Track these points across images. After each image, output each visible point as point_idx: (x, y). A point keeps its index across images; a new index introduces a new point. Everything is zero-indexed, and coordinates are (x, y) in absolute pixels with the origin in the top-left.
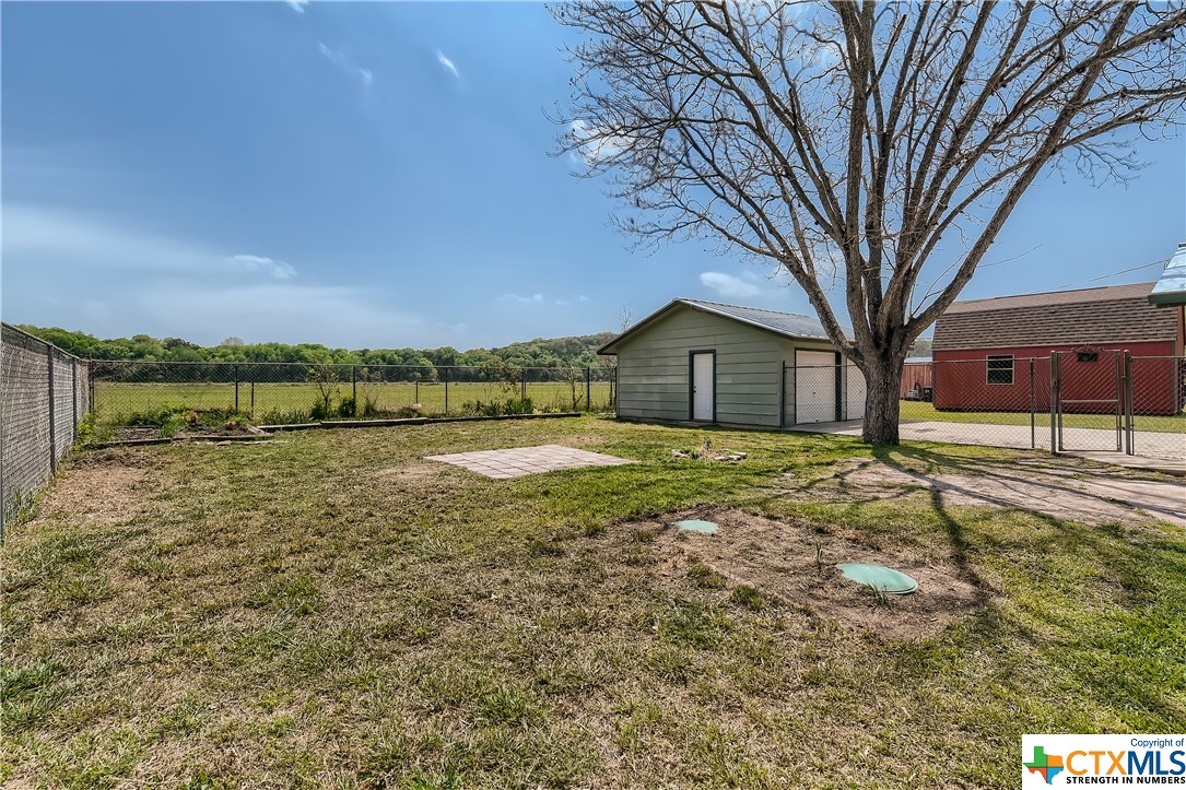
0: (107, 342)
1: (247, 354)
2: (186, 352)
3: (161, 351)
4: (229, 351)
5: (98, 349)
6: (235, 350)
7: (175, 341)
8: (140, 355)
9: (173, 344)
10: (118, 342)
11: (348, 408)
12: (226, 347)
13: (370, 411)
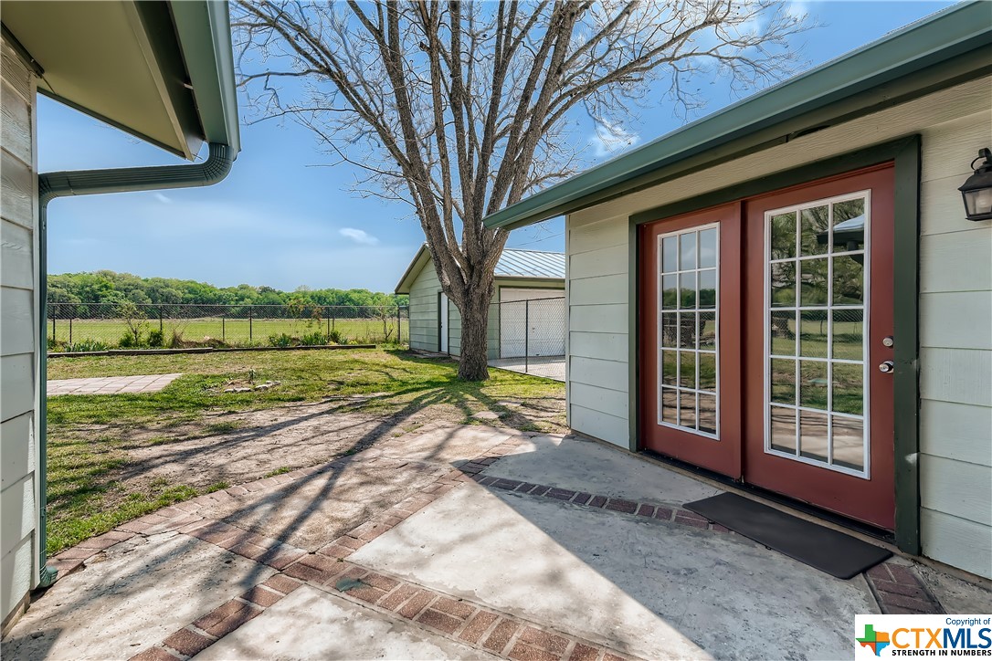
0: (221, 290)
1: (312, 297)
2: (271, 296)
3: (255, 295)
4: (300, 295)
5: (215, 295)
6: (304, 295)
7: (266, 288)
8: (242, 299)
9: (265, 290)
10: (229, 290)
11: (156, 339)
12: (299, 292)
13: (176, 341)
